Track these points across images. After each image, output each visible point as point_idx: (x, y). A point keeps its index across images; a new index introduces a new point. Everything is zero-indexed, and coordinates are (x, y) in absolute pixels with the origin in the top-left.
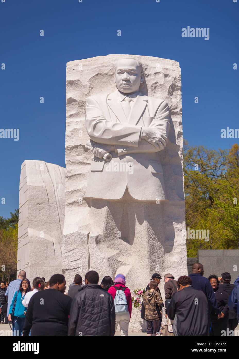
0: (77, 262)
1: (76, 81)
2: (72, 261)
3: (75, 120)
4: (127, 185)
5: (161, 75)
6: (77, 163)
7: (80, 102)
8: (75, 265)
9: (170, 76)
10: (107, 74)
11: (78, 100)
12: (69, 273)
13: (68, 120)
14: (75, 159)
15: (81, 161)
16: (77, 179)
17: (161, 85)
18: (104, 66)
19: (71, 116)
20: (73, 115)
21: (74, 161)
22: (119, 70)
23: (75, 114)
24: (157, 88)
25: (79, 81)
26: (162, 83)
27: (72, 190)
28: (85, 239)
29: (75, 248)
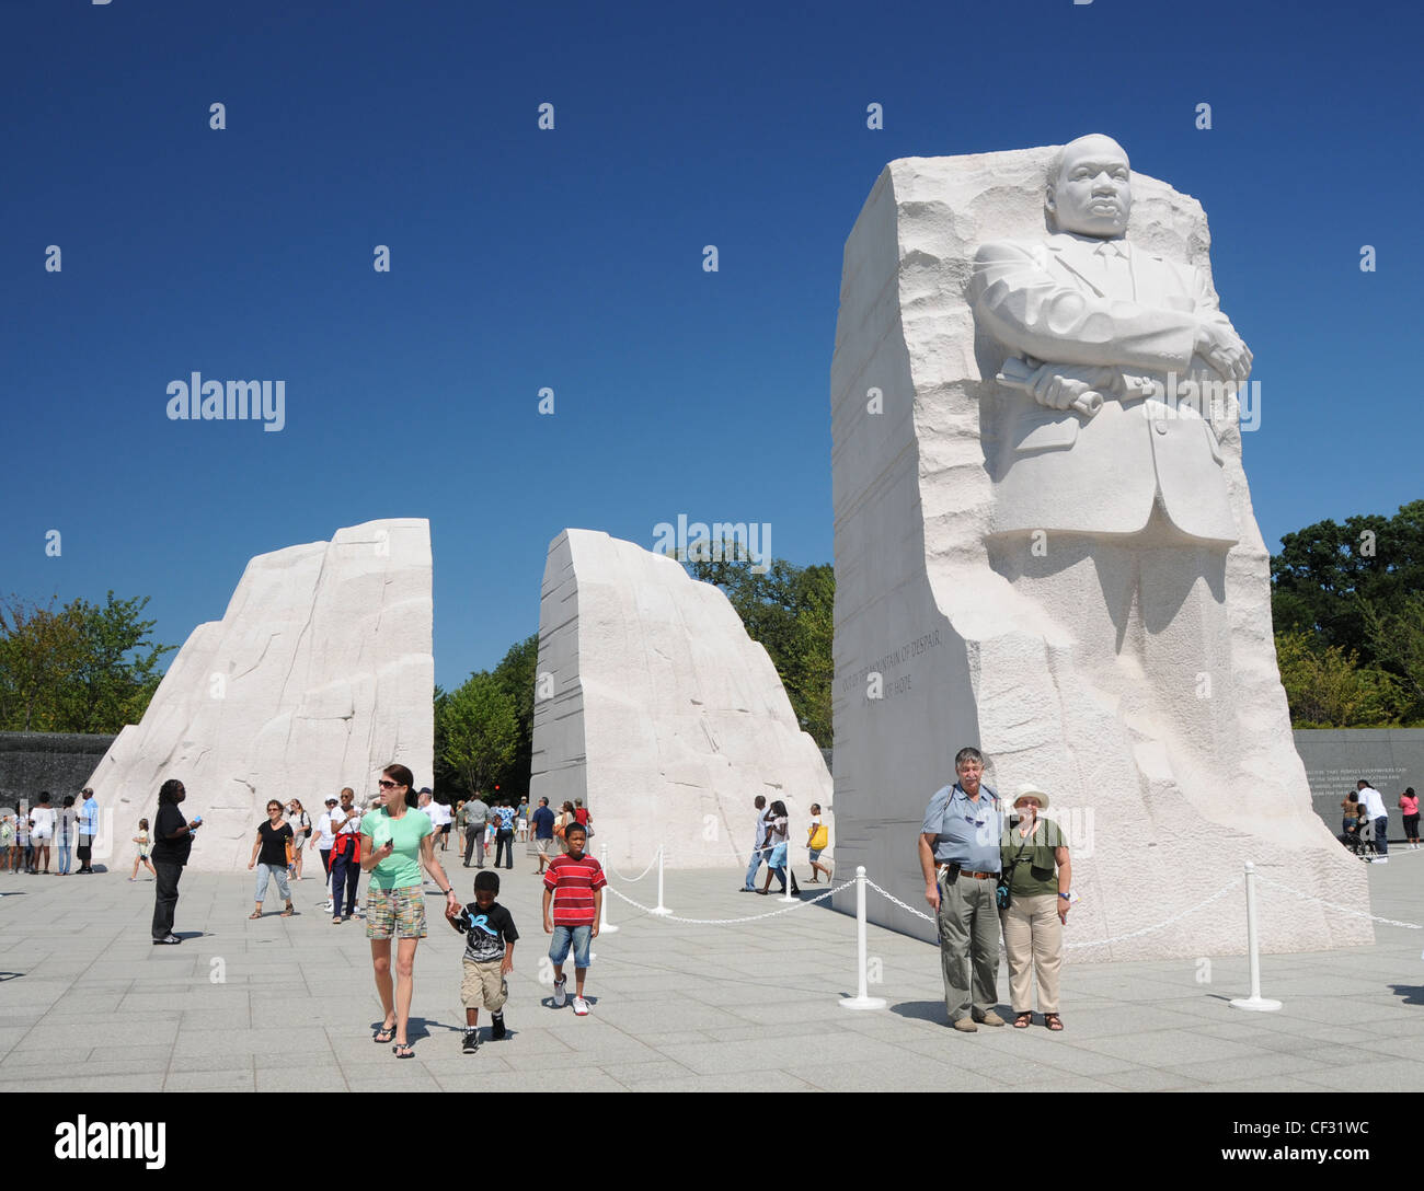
0: (1028, 729)
1: (931, 204)
2: (1010, 725)
3: (935, 313)
4: (1158, 487)
5: (1162, 208)
6: (951, 435)
7: (949, 261)
8: (1021, 740)
9: (1182, 214)
10: (1019, 189)
11: (941, 258)
12: (1004, 766)
13: (906, 317)
14: (946, 424)
15: (963, 428)
16: (956, 482)
17: (1168, 231)
18: (1009, 171)
19: (918, 303)
20: (922, 299)
21: (942, 427)
22: (1081, 166)
23: (931, 298)
24: (1158, 238)
25: (941, 204)
26: (1170, 226)
27: (945, 513)
28: (1042, 655)
29: (1017, 683)
